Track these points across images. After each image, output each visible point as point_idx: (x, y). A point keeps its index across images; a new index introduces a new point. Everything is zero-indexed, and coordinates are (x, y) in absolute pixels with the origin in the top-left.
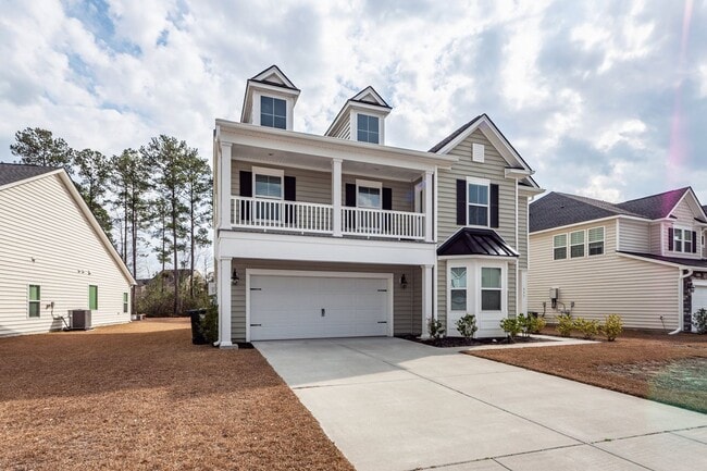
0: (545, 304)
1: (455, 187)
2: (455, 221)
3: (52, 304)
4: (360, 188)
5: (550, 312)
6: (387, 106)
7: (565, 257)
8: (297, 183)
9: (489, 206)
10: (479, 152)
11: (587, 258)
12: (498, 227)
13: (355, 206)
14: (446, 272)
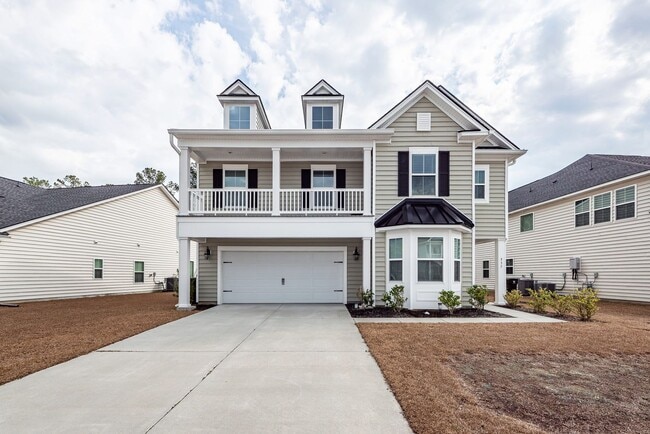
0: (565, 276)
1: (397, 159)
2: (397, 193)
3: (154, 274)
4: (315, 172)
5: (571, 285)
6: (340, 95)
7: (588, 224)
8: (259, 174)
9: (437, 174)
10: (424, 121)
11: (614, 224)
12: (448, 195)
13: (309, 187)
14: (385, 243)
